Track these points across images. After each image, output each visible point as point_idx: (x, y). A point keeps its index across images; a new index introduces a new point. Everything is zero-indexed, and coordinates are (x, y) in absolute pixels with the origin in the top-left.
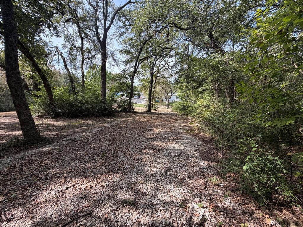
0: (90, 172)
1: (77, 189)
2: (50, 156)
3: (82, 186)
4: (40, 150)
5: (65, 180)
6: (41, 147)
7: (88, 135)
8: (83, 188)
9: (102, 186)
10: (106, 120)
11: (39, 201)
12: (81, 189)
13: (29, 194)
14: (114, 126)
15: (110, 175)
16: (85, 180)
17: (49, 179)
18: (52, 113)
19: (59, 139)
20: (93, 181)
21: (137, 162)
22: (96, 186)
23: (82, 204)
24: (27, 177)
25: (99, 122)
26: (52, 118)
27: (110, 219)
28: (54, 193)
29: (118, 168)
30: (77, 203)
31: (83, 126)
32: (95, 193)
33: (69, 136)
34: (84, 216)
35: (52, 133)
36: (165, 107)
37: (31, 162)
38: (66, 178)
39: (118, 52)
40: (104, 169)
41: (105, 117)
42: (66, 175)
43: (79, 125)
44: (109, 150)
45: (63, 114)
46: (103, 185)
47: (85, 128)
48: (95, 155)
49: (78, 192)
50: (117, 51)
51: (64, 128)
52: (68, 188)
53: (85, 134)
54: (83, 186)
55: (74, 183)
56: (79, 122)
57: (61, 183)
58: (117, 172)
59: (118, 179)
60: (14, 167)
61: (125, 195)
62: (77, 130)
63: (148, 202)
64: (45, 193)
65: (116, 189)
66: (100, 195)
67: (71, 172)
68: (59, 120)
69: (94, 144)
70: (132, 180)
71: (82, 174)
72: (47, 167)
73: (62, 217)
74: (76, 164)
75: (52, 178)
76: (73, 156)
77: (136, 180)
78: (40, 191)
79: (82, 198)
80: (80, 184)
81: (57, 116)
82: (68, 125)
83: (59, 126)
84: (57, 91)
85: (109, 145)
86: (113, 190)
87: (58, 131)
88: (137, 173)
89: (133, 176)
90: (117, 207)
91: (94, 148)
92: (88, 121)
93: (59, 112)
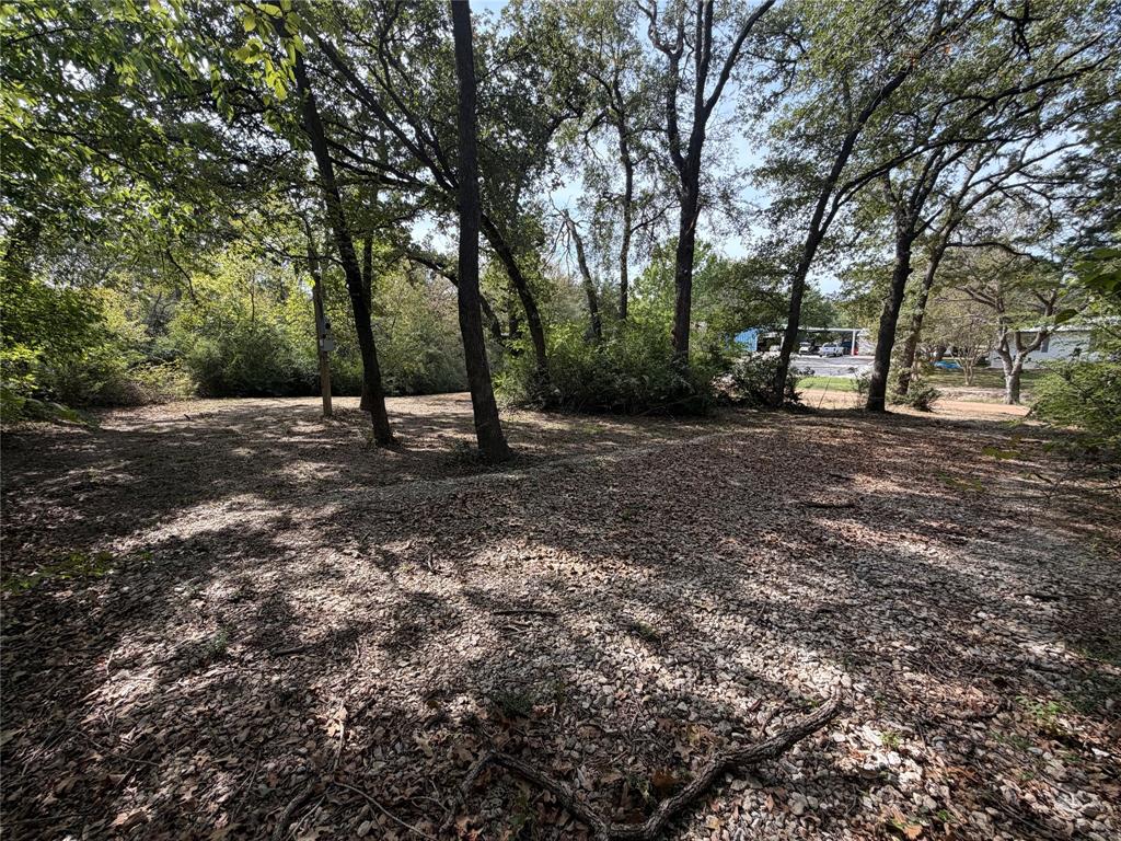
0: (581, 544)
1: (545, 566)
2: (515, 491)
3: (556, 566)
4: (500, 475)
5: (528, 543)
6: (505, 471)
7: (609, 462)
8: (556, 569)
9: (597, 578)
10: (679, 428)
11: (478, 562)
12: (552, 568)
13: (466, 546)
14: (696, 447)
15: (626, 564)
16: (565, 555)
17: (501, 532)
18: (540, 398)
19: (541, 460)
20: (581, 563)
21: (721, 560)
22: (584, 573)
23: (544, 595)
24: (470, 518)
25: (656, 431)
26: (542, 411)
27: (589, 642)
28: (503, 559)
29: (654, 555)
30: (536, 588)
31: (606, 440)
32: (576, 586)
33: (565, 457)
34: (544, 615)
35: (533, 446)
36: (996, 396)
37: (481, 495)
38: (530, 539)
39: (749, 179)
40: (616, 546)
41: (677, 419)
42: (532, 534)
43: (598, 434)
44: (650, 509)
45: (565, 400)
46: (601, 578)
47: (610, 443)
48: (607, 513)
49: (545, 572)
50: (743, 176)
51: (560, 437)
52: (528, 559)
53: (601, 458)
54: (558, 565)
55: (543, 554)
56: (598, 426)
57: (520, 546)
58: (648, 563)
59: (643, 580)
60: (455, 496)
61: (644, 616)
62: (588, 447)
63: (701, 656)
64: (490, 553)
65: (627, 597)
66: (587, 594)
67: (543, 532)
68: (555, 418)
69: (615, 487)
70: (680, 592)
71: (566, 543)
72: (504, 511)
73: (505, 600)
74: (559, 519)
75: (506, 532)
76: (558, 501)
77: (691, 598)
78: (483, 546)
79: (549, 584)
80: (553, 559)
81: (550, 407)
82: (572, 433)
83: (550, 431)
84: (558, 338)
85: (655, 497)
86: (621, 596)
87: (545, 445)
88: (705, 584)
89: (690, 586)
90: (612, 628)
91: (611, 496)
92: (625, 426)
93: (555, 396)
